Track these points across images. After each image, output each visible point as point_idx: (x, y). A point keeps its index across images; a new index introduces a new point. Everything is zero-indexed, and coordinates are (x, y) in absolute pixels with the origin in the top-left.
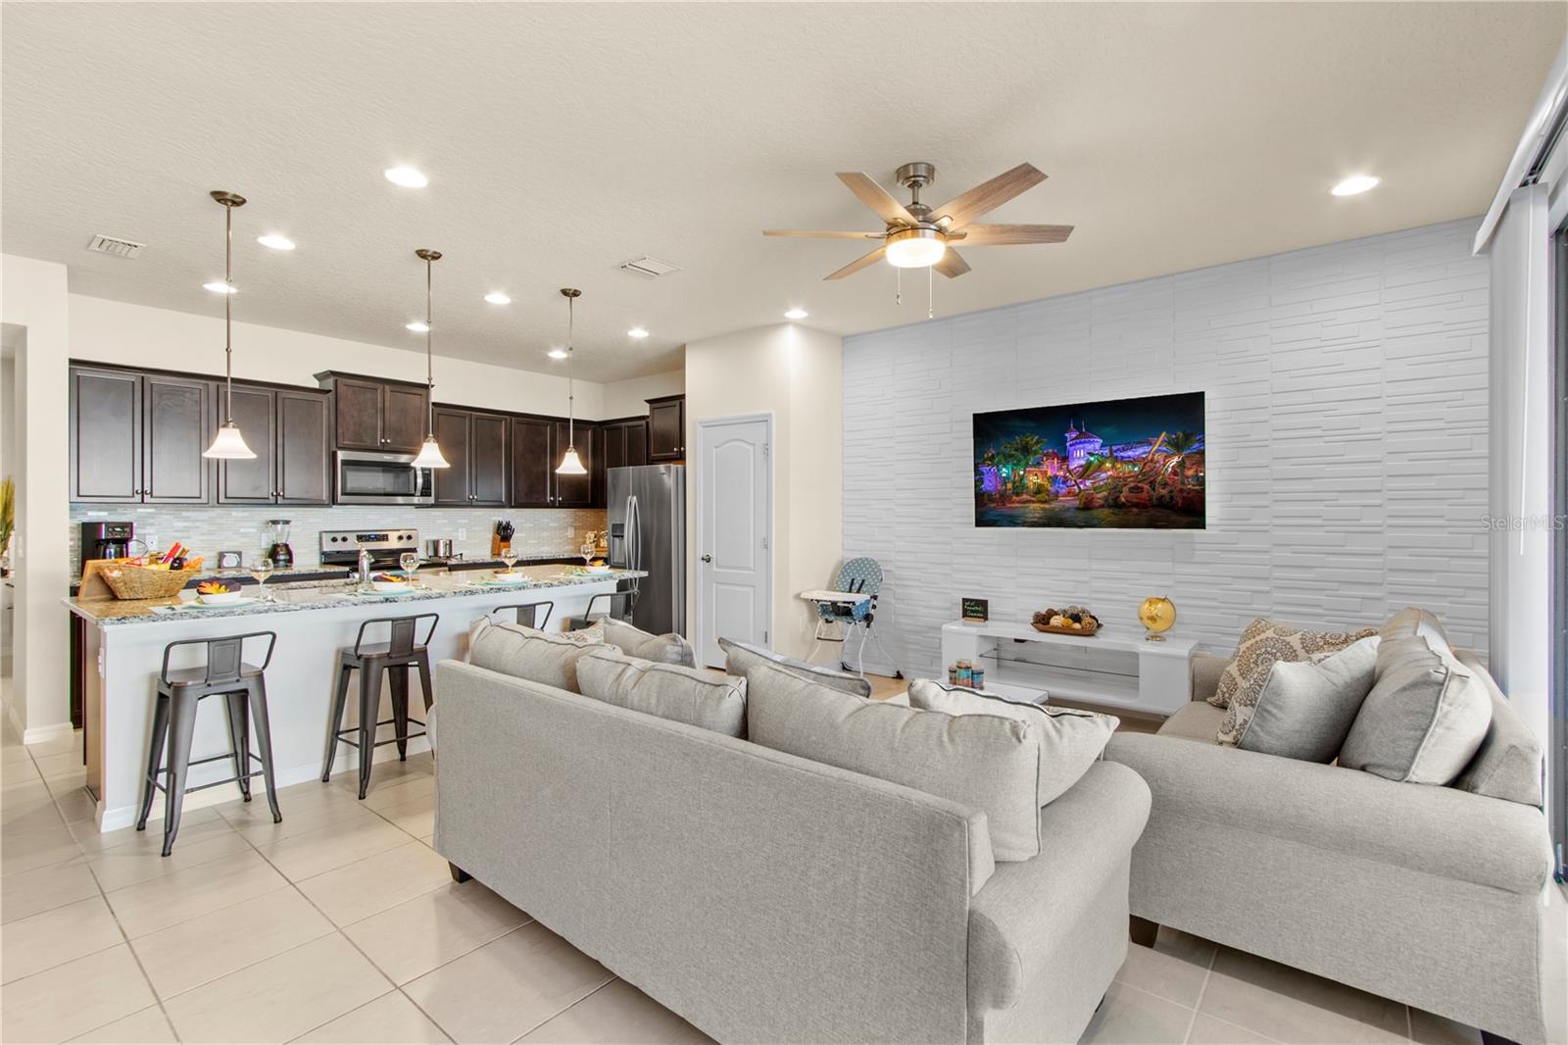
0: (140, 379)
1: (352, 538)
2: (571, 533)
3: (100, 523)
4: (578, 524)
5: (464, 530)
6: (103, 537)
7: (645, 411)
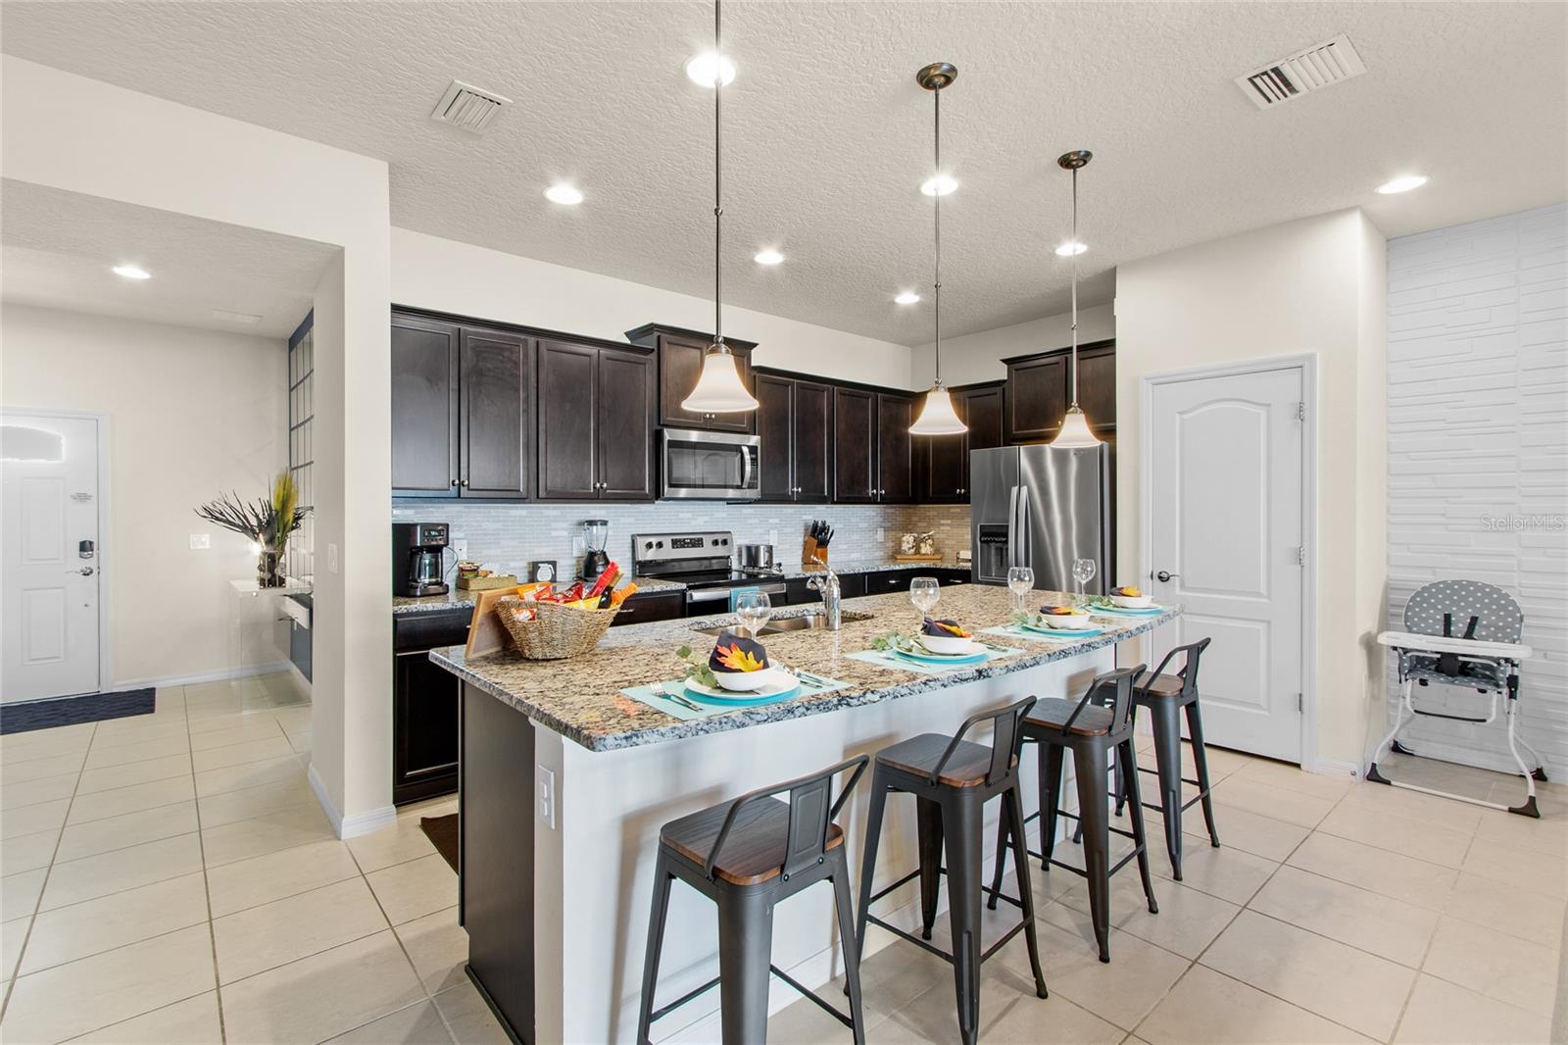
0: (457, 332)
1: (667, 542)
2: (880, 535)
3: (415, 525)
4: (889, 525)
5: (776, 532)
6: (419, 545)
7: (1001, 373)
